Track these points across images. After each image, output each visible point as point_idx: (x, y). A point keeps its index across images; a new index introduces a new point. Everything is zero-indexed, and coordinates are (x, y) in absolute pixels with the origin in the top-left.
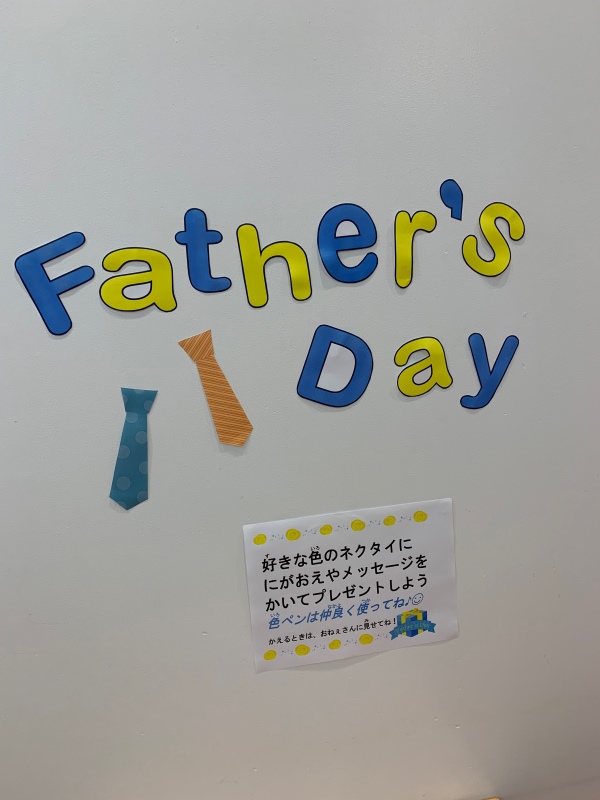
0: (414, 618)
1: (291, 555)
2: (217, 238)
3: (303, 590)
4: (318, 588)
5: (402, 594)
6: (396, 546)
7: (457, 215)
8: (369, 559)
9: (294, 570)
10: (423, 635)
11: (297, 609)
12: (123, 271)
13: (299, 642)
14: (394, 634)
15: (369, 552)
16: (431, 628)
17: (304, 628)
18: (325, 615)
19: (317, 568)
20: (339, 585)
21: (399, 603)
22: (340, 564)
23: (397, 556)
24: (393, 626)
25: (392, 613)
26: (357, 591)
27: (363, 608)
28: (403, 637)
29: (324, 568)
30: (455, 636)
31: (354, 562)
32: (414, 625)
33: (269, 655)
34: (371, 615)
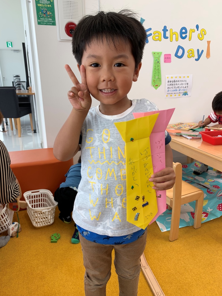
0: (186, 93)
1: (171, 81)
2: (167, 30)
3: (172, 86)
4: (174, 86)
5: (185, 89)
6: (185, 81)
7: (198, 30)
8: (181, 83)
9: (172, 83)
10: (186, 95)
11: (171, 89)
12: (156, 34)
13: (171, 94)
14: (183, 95)
15: (181, 81)
16: (188, 95)
17: (172, 92)
18: (175, 90)
19: (174, 83)
20: (177, 86)
21: (184, 90)
22: (177, 83)
23: (184, 83)
24: (183, 94)
25: (183, 92)
26: (179, 87)
27: (180, 90)
28: (184, 95)
29: (175, 83)
30: (190, 97)
31: (179, 83)
32: (185, 94)
33: (167, 96)
34: (181, 92)
